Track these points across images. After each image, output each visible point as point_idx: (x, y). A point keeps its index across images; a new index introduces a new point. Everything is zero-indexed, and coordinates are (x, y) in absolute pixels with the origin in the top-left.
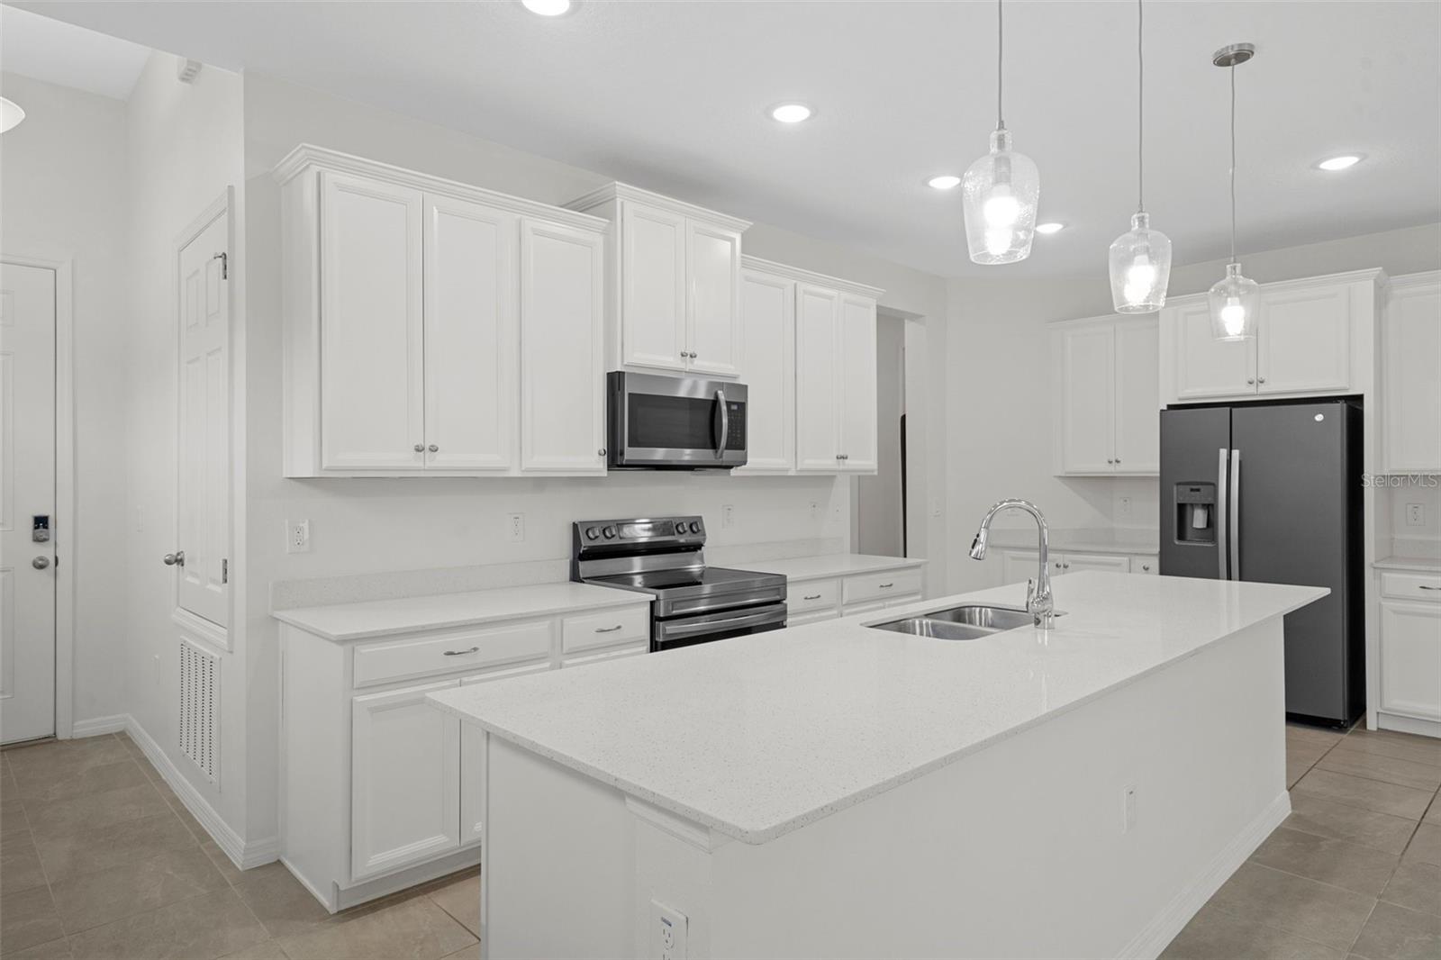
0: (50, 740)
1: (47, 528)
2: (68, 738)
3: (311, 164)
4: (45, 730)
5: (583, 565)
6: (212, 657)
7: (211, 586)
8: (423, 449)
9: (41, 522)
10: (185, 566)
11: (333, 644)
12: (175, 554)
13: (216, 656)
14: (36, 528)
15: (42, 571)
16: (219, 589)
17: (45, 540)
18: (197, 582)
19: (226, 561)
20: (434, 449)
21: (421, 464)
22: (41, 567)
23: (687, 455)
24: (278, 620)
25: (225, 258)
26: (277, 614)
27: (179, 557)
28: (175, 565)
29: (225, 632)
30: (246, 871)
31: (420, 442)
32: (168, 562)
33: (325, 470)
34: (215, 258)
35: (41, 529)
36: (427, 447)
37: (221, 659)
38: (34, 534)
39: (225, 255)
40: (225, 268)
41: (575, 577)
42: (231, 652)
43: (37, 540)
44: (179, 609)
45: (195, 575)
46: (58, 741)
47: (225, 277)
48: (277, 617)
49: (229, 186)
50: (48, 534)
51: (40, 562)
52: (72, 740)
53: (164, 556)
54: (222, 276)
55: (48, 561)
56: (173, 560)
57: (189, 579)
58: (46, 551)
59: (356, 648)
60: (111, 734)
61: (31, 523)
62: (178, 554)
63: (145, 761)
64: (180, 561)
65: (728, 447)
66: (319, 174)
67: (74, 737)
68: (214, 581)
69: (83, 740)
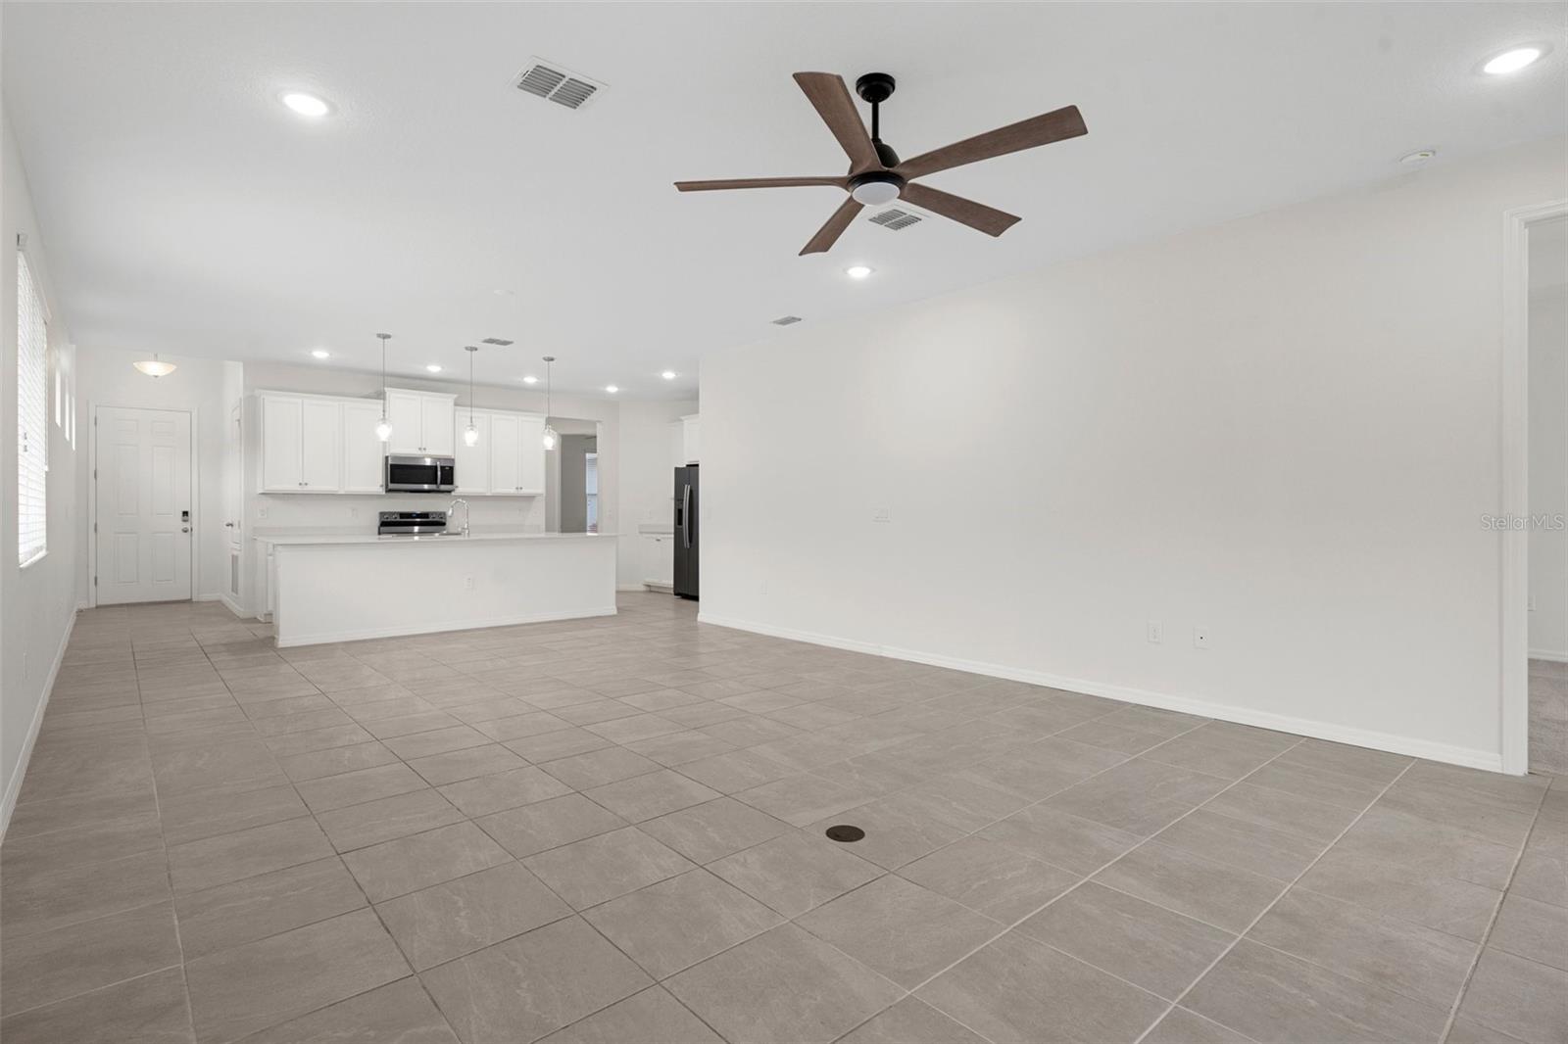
0: (190, 601)
2: (197, 600)
4: (188, 597)
5: (382, 528)
8: (302, 484)
9: (185, 513)
10: (233, 526)
14: (184, 516)
17: (187, 520)
20: (306, 484)
21: (301, 489)
22: (186, 532)
23: (426, 487)
28: (229, 526)
31: (301, 482)
33: (266, 490)
35: (186, 516)
36: (304, 483)
38: (183, 519)
41: (380, 533)
43: (185, 521)
46: (193, 601)
50: (188, 518)
51: (185, 530)
53: (226, 523)
55: (188, 529)
56: (229, 524)
58: (187, 525)
60: (215, 601)
61: (181, 514)
62: (230, 522)
65: (442, 483)
67: (199, 601)
69: (203, 602)
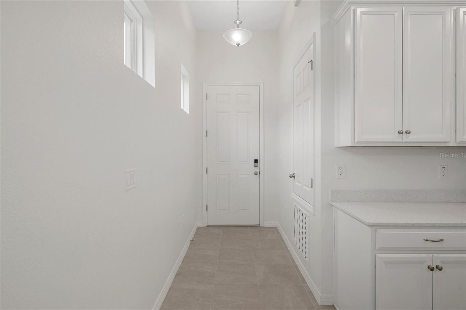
0: (258, 226)
1: (257, 163)
2: (263, 226)
3: (350, 6)
4: (257, 223)
6: (306, 215)
7: (305, 187)
8: (402, 133)
9: (256, 161)
10: (295, 178)
11: (367, 226)
12: (292, 174)
13: (308, 215)
14: (255, 163)
15: (256, 175)
16: (309, 189)
17: (257, 166)
18: (300, 185)
19: (312, 179)
20: (408, 132)
21: (401, 140)
22: (256, 174)
24: (333, 206)
25: (312, 62)
26: (333, 204)
27: (294, 175)
28: (292, 178)
29: (311, 206)
30: (321, 306)
31: (401, 129)
32: (290, 177)
33: (356, 143)
34: (308, 63)
35: (256, 163)
36: (404, 132)
37: (310, 216)
38: (254, 164)
39: (312, 60)
40: (312, 66)
42: (314, 215)
43: (255, 166)
44: (293, 193)
45: (299, 182)
46: (260, 227)
47: (312, 69)
48: (332, 204)
49: (314, 33)
50: (257, 165)
51: (256, 173)
52: (263, 227)
53: (289, 174)
54: (310, 69)
55: (258, 173)
56: (292, 176)
57: (297, 183)
58: (257, 169)
59: (378, 230)
60: (273, 227)
61: (254, 161)
62: (293, 174)
63: (282, 240)
64: (294, 177)
66: (354, 10)
67: (264, 226)
68: (308, 186)
69: (266, 228)
